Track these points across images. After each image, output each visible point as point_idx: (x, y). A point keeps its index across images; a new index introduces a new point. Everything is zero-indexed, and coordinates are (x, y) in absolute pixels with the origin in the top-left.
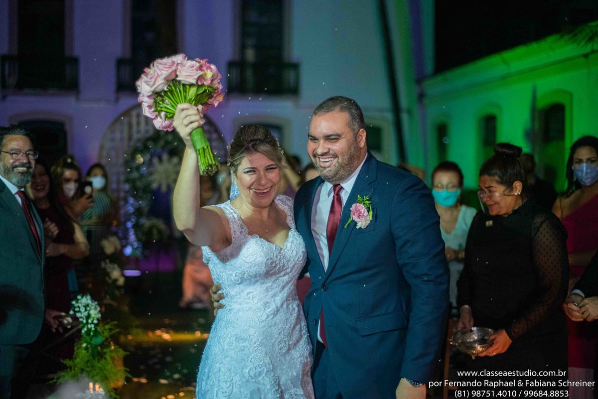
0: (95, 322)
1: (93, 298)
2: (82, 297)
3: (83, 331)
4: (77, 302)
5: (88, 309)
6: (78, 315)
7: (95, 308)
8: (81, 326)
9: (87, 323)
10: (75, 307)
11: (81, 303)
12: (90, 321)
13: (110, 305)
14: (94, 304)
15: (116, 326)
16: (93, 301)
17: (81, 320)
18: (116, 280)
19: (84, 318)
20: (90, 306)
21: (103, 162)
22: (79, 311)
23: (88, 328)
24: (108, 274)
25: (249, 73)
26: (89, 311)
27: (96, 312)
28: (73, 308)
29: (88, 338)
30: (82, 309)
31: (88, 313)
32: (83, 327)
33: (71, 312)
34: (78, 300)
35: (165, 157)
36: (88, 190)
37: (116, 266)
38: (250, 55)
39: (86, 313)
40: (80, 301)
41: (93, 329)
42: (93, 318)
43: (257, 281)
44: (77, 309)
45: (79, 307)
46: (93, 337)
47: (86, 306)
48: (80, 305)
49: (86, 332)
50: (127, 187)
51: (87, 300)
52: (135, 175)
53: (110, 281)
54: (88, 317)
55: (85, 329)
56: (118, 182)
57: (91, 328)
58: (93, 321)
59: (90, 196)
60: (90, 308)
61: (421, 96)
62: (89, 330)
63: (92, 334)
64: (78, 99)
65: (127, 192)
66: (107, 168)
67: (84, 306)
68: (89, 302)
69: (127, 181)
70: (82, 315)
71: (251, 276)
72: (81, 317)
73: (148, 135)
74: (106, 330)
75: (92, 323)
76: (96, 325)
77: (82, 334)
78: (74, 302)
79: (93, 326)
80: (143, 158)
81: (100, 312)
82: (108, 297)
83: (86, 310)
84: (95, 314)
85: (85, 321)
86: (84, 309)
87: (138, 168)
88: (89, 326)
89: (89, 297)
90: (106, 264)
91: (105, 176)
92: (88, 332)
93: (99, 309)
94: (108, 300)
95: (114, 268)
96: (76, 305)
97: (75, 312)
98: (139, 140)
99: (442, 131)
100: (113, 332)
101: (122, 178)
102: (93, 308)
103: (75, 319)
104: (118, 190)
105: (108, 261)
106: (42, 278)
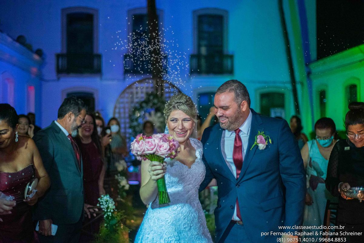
0: (112, 211)
1: (111, 197)
2: (104, 196)
3: (105, 217)
4: (101, 199)
5: (108, 203)
6: (102, 207)
7: (112, 203)
8: (103, 213)
9: (107, 212)
10: (100, 202)
11: (103, 200)
12: (109, 210)
13: (121, 201)
14: (111, 200)
15: (124, 214)
16: (111, 198)
17: (103, 210)
18: (124, 186)
19: (105, 208)
20: (109, 201)
21: (117, 116)
22: (103, 205)
23: (107, 215)
24: (119, 183)
25: (203, 61)
26: (108, 204)
27: (112, 205)
28: (99, 203)
29: (107, 221)
30: (104, 203)
31: (108, 205)
32: (105, 214)
33: (98, 205)
34: (102, 198)
35: (153, 112)
36: (108, 132)
37: (124, 178)
38: (204, 50)
39: (106, 206)
40: (103, 199)
41: (111, 215)
42: (111, 208)
43: (173, 186)
44: (101, 203)
45: (102, 202)
46: (110, 220)
47: (107, 201)
48: (103, 201)
49: (106, 217)
50: (130, 131)
51: (107, 198)
52: (135, 123)
53: (120, 187)
54: (108, 208)
55: (106, 215)
56: (125, 128)
57: (109, 215)
58: (110, 210)
59: (110, 135)
60: (109, 203)
61: (309, 73)
62: (108, 216)
63: (110, 218)
64: (101, 79)
65: (130, 134)
66: (119, 120)
67: (105, 202)
68: (108, 199)
69: (130, 127)
70: (104, 207)
71: (169, 182)
72: (104, 208)
73: (143, 100)
74: (118, 216)
75: (110, 212)
76: (112, 213)
77: (104, 218)
78: (99, 199)
79: (110, 213)
80: (140, 114)
81: (115, 205)
82: (119, 196)
83: (106, 204)
84: (112, 206)
85: (106, 211)
86: (105, 203)
87: (137, 119)
88: (108, 213)
89: (108, 196)
90: (118, 176)
91: (118, 124)
92: (108, 217)
93: (114, 203)
94: (119, 199)
95: (123, 179)
96: (101, 201)
97: (100, 205)
98: (137, 103)
99: (323, 95)
100: (123, 217)
101: (128, 125)
102: (110, 202)
103: (100, 209)
104: (125, 133)
105: (119, 175)
106: (82, 185)
